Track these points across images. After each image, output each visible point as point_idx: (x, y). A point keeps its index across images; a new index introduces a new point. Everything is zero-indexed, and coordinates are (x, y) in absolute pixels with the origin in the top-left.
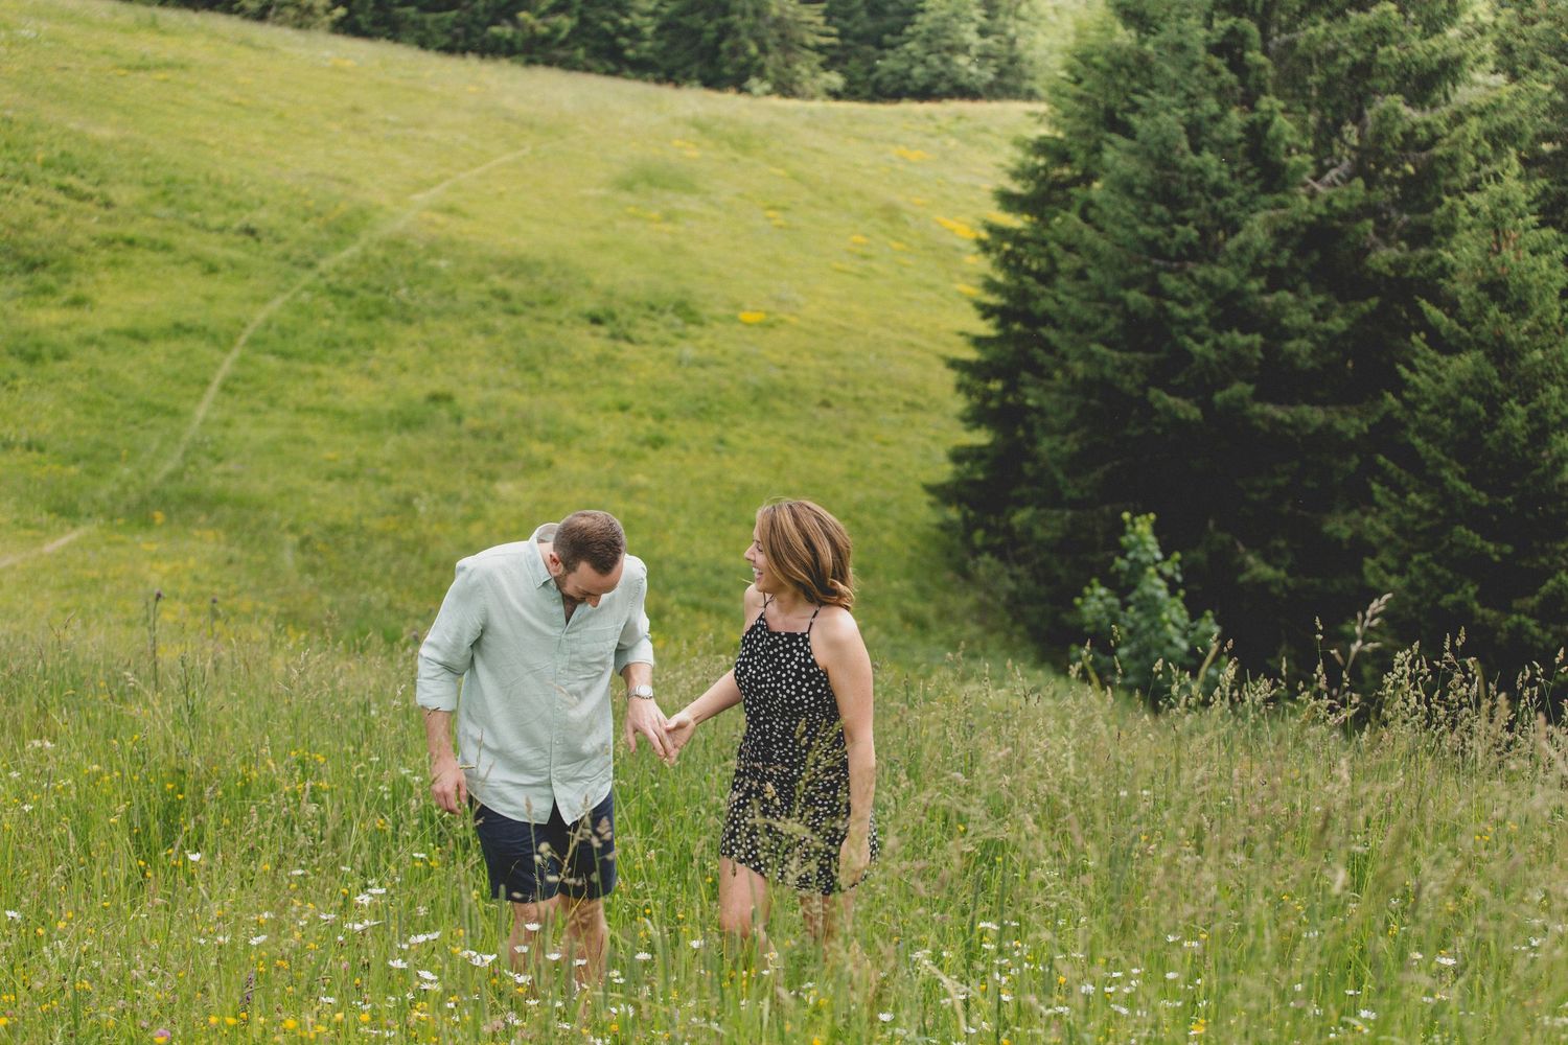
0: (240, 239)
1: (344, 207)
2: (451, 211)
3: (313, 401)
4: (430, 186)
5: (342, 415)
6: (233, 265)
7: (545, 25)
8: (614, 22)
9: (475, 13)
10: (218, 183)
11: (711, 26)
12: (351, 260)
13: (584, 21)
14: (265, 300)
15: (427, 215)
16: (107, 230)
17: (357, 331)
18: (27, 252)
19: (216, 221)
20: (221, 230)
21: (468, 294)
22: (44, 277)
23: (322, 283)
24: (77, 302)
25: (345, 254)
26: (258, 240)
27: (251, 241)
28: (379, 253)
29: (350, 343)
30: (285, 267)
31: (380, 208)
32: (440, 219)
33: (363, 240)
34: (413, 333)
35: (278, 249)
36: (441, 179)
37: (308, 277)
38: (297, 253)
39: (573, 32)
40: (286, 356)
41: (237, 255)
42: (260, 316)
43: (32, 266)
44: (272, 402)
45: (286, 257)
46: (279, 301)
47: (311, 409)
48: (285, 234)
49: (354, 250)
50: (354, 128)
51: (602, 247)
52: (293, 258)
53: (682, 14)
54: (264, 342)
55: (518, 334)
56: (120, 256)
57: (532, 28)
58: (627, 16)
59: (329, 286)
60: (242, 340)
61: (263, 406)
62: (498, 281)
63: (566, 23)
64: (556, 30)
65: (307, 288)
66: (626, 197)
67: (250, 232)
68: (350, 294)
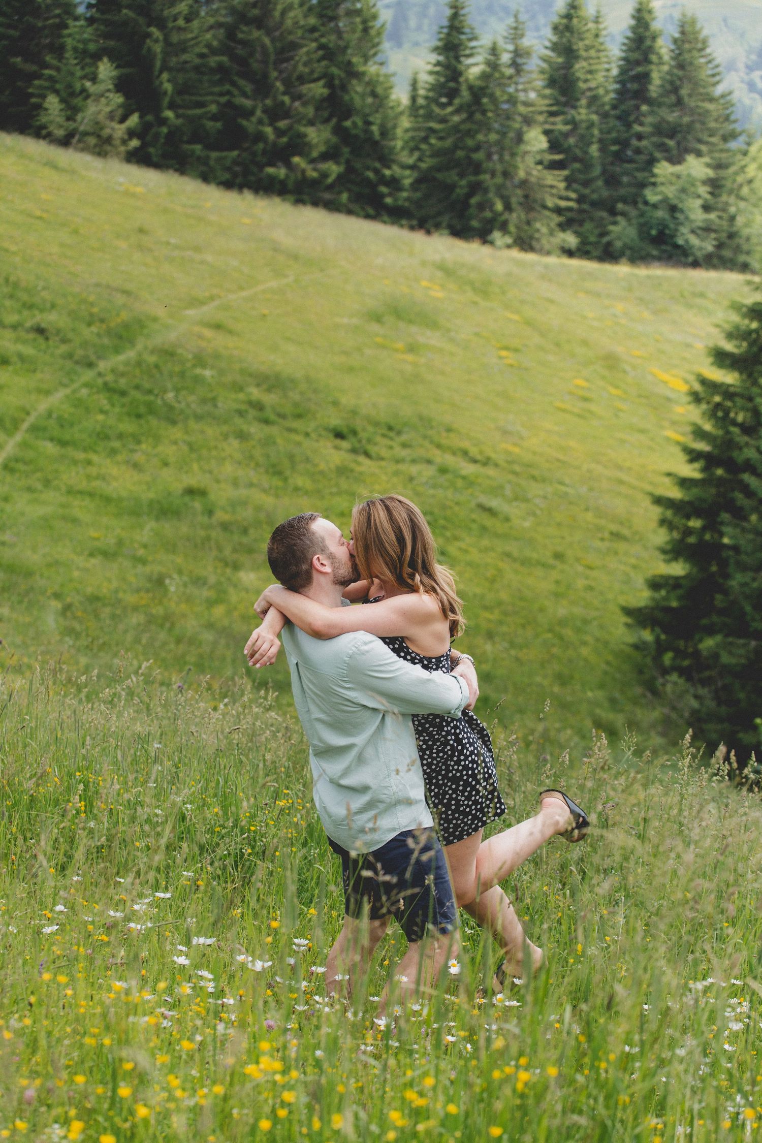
0: (32, 336)
1: (125, 316)
2: (218, 327)
3: (83, 485)
4: (202, 303)
5: (108, 500)
6: (22, 358)
7: (315, 169)
8: (377, 171)
9: (254, 154)
10: (16, 285)
11: (463, 182)
12: (127, 363)
13: (350, 169)
14: (48, 393)
15: (197, 329)
17: (127, 426)
19: (13, 318)
20: (14, 327)
21: (228, 402)
23: (100, 381)
25: (121, 358)
26: (47, 339)
27: (41, 340)
28: (152, 359)
29: (120, 436)
30: (69, 364)
31: (155, 319)
32: (208, 333)
33: (139, 346)
34: (176, 433)
35: (63, 349)
36: (212, 298)
37: (88, 375)
38: (80, 353)
39: (340, 177)
40: (63, 443)
41: (28, 351)
42: (43, 406)
44: (47, 483)
45: (70, 356)
46: (61, 393)
47: (81, 492)
48: (70, 335)
49: (130, 354)
50: (140, 247)
51: (351, 370)
52: (76, 358)
53: (439, 170)
54: (45, 429)
55: (268, 442)
57: (303, 171)
58: (389, 167)
59: (106, 384)
60: (25, 426)
61: (39, 486)
62: (255, 393)
63: (334, 169)
64: (325, 175)
65: (86, 385)
66: (375, 327)
67: (40, 331)
68: (123, 393)
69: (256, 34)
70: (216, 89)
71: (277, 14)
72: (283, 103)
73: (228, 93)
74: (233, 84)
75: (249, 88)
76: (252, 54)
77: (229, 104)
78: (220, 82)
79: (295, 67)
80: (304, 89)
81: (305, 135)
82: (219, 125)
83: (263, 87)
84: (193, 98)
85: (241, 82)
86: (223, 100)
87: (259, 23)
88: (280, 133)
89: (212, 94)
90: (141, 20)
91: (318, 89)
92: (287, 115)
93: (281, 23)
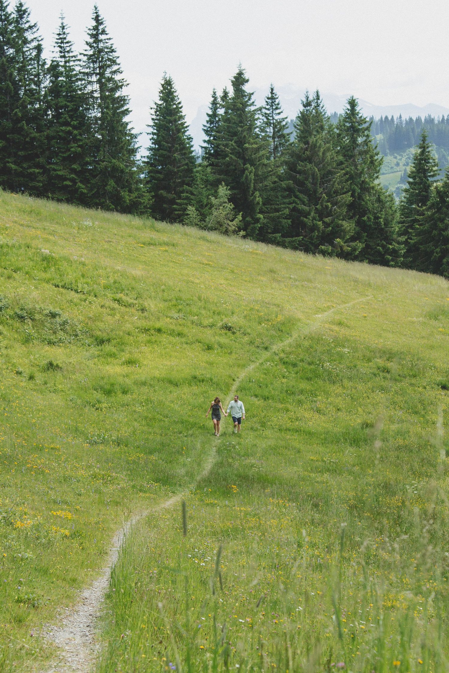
0: (223, 331)
1: (280, 318)
2: (340, 324)
3: (289, 425)
4: (324, 311)
5: (310, 434)
6: (221, 346)
7: (348, 246)
8: (383, 247)
9: (311, 238)
10: (206, 301)
11: (438, 250)
12: (290, 346)
13: (368, 246)
14: (244, 366)
15: (327, 326)
16: (144, 324)
17: (304, 385)
18: (99, 333)
19: (206, 322)
20: (212, 326)
21: (365, 368)
22: (108, 348)
23: (277, 358)
24: (130, 362)
25: (286, 342)
26: (234, 333)
27: (229, 333)
28: (306, 344)
29: (302, 392)
30: (253, 348)
31: (299, 320)
32: (336, 328)
33: (295, 335)
34: (336, 389)
35: (246, 339)
36: (329, 308)
37: (266, 355)
38: (258, 341)
39: (363, 249)
40: (266, 398)
41: (223, 340)
42: (243, 374)
43: (101, 342)
44: (263, 424)
45: (251, 343)
46: (252, 366)
47: (288, 430)
48: (249, 331)
49: (288, 341)
50: (274, 280)
51: (432, 347)
52: (257, 344)
53: (421, 244)
54: (249, 389)
55: (402, 392)
56: (153, 339)
57: (341, 247)
58: (391, 244)
59: (281, 359)
60: (234, 388)
61: (258, 426)
62: (381, 362)
63: (360, 246)
64: (354, 249)
65: (267, 360)
66: (433, 322)
67: (229, 328)
68: (295, 365)
69: (309, 166)
70: (287, 200)
71: (321, 154)
72: (327, 207)
73: (294, 202)
74: (296, 197)
75: (306, 199)
76: (307, 179)
77: (294, 209)
78: (289, 196)
79: (333, 185)
80: (339, 198)
81: (342, 226)
82: (289, 221)
83: (314, 198)
84: (273, 207)
85: (301, 196)
86: (291, 206)
87: (309, 160)
88: (327, 225)
89: (284, 203)
90: (240, 161)
91: (348, 198)
92: (329, 215)
93: (323, 160)
